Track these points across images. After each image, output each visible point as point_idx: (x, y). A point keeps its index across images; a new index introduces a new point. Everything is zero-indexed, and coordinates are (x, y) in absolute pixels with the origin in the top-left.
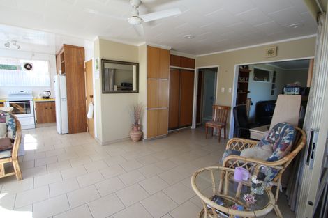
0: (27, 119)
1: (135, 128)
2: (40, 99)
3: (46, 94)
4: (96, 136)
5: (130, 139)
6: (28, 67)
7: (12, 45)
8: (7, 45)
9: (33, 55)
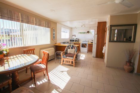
0: (85, 50)
1: (128, 64)
2: (90, 43)
3: (92, 41)
4: (105, 61)
5: (123, 69)
6: (88, 32)
7: (83, 26)
8: (82, 26)
9: (90, 28)
